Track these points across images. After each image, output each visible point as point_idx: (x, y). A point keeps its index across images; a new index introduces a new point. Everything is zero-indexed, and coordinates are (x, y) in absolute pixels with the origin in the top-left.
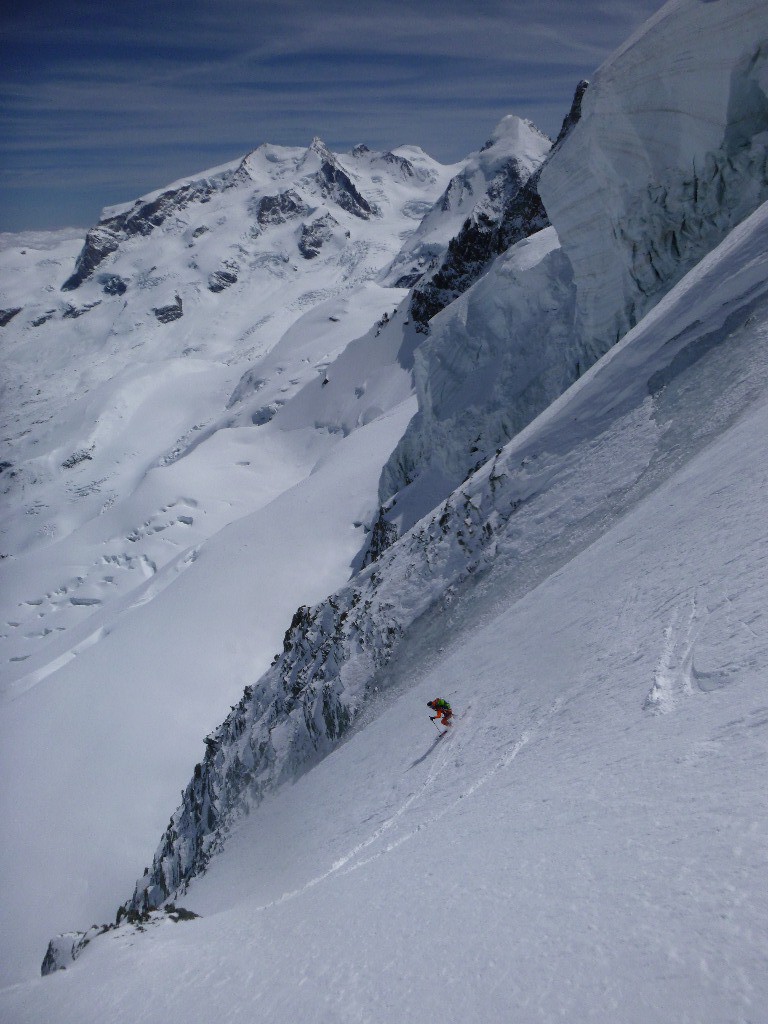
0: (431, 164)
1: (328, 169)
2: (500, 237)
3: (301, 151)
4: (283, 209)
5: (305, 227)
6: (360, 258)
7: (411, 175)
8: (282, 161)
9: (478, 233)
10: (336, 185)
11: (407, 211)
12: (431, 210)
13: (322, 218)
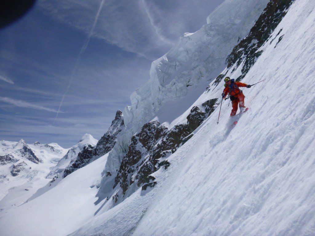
0: (60, 148)
1: (25, 148)
2: (96, 151)
3: (15, 143)
4: (6, 160)
5: (14, 166)
6: (35, 175)
7: (54, 151)
8: (8, 146)
9: (88, 150)
10: (27, 153)
11: (52, 161)
12: (60, 161)
13: (21, 163)
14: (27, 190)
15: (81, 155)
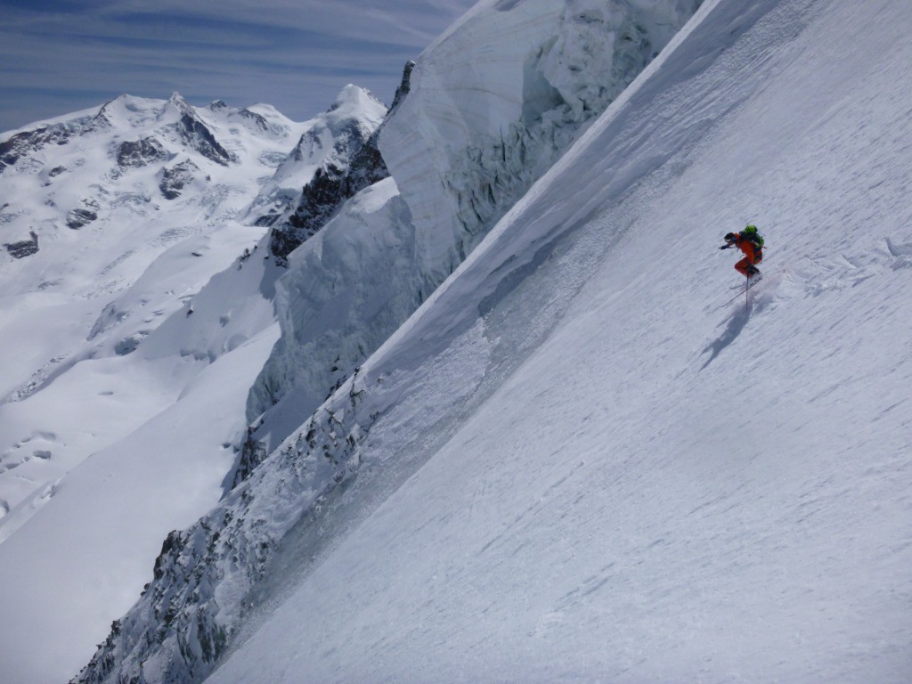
0: (283, 120)
1: (188, 120)
2: (348, 183)
3: (160, 103)
4: (144, 153)
5: (166, 170)
6: (221, 200)
7: (266, 129)
8: (142, 111)
9: (328, 180)
10: (195, 134)
11: (263, 159)
12: (285, 160)
13: (183, 163)
14: (198, 255)
15: (311, 193)
